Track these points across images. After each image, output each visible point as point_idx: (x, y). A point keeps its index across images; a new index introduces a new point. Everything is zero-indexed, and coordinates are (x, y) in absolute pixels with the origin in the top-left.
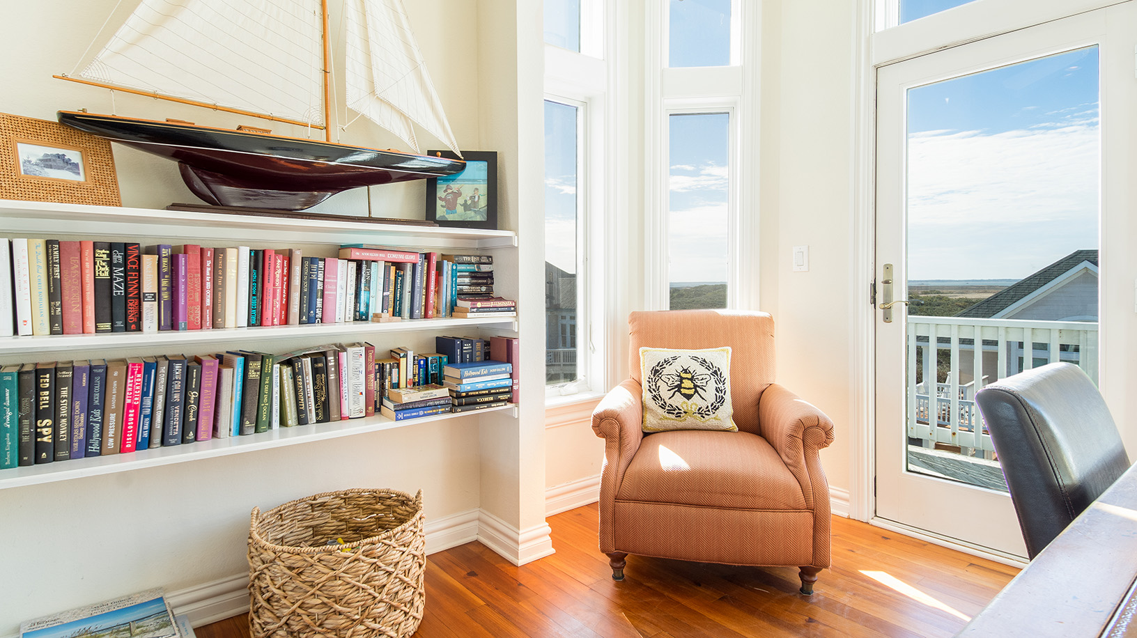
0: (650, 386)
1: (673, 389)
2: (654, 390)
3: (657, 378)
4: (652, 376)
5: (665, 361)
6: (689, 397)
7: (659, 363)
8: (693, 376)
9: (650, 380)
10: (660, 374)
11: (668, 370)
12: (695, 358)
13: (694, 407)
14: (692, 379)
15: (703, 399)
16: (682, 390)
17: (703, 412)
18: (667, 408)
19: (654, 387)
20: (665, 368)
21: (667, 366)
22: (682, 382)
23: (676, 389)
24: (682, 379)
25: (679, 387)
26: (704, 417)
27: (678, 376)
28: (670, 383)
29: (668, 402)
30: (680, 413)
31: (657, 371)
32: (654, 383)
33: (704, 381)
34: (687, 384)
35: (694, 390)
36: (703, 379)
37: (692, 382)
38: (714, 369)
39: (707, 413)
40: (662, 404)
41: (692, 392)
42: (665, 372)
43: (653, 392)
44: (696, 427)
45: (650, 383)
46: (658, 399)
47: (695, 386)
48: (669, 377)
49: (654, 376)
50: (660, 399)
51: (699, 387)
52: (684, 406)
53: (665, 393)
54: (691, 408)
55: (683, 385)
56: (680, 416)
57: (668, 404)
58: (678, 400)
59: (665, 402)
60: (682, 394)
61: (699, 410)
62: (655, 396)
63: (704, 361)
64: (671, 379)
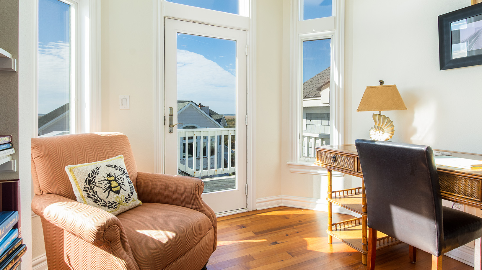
0: (88, 194)
1: (107, 190)
2: (93, 195)
3: (93, 186)
4: (87, 186)
5: (93, 172)
6: (118, 192)
7: (89, 174)
8: (115, 178)
9: (87, 189)
10: (94, 182)
11: (98, 178)
12: (109, 166)
13: (122, 198)
14: (115, 180)
15: (126, 191)
16: (113, 189)
17: (127, 199)
18: (108, 205)
19: (92, 193)
20: (95, 177)
21: (96, 175)
22: (111, 184)
23: (109, 190)
24: (110, 182)
25: (110, 188)
26: (127, 202)
27: (106, 180)
28: (103, 187)
29: (107, 200)
30: (116, 205)
31: (90, 181)
32: (91, 191)
33: (122, 179)
34: (114, 184)
35: (119, 187)
36: (121, 178)
37: (116, 182)
38: (123, 170)
39: (129, 199)
40: (103, 204)
41: (118, 188)
42: (97, 179)
43: (93, 197)
44: (125, 210)
45: (86, 191)
46: (99, 201)
47: (119, 184)
48: (101, 182)
49: (89, 185)
50: (100, 200)
51: (121, 183)
52: (117, 199)
53: (102, 194)
54: (121, 199)
55: (112, 186)
56: (116, 207)
57: (107, 202)
58: (113, 197)
59: (105, 202)
60: (113, 192)
61: (125, 199)
62: (96, 200)
63: (116, 166)
64: (103, 184)
